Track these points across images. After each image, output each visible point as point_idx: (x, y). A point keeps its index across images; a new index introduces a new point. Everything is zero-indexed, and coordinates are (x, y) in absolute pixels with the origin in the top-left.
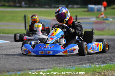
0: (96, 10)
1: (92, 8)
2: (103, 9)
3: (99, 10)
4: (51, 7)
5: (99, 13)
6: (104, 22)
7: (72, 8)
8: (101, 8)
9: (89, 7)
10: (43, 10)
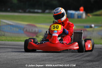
0: (76, 16)
1: (71, 14)
2: (84, 15)
3: (80, 17)
4: (25, 12)
5: (80, 19)
6: (86, 30)
7: (49, 13)
8: (82, 14)
9: (69, 13)
10: (16, 14)
